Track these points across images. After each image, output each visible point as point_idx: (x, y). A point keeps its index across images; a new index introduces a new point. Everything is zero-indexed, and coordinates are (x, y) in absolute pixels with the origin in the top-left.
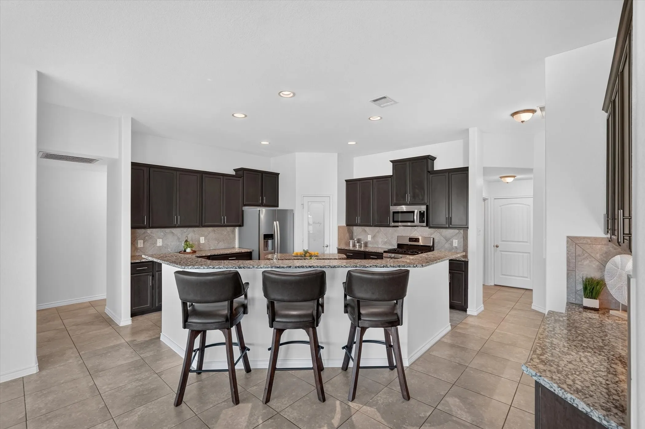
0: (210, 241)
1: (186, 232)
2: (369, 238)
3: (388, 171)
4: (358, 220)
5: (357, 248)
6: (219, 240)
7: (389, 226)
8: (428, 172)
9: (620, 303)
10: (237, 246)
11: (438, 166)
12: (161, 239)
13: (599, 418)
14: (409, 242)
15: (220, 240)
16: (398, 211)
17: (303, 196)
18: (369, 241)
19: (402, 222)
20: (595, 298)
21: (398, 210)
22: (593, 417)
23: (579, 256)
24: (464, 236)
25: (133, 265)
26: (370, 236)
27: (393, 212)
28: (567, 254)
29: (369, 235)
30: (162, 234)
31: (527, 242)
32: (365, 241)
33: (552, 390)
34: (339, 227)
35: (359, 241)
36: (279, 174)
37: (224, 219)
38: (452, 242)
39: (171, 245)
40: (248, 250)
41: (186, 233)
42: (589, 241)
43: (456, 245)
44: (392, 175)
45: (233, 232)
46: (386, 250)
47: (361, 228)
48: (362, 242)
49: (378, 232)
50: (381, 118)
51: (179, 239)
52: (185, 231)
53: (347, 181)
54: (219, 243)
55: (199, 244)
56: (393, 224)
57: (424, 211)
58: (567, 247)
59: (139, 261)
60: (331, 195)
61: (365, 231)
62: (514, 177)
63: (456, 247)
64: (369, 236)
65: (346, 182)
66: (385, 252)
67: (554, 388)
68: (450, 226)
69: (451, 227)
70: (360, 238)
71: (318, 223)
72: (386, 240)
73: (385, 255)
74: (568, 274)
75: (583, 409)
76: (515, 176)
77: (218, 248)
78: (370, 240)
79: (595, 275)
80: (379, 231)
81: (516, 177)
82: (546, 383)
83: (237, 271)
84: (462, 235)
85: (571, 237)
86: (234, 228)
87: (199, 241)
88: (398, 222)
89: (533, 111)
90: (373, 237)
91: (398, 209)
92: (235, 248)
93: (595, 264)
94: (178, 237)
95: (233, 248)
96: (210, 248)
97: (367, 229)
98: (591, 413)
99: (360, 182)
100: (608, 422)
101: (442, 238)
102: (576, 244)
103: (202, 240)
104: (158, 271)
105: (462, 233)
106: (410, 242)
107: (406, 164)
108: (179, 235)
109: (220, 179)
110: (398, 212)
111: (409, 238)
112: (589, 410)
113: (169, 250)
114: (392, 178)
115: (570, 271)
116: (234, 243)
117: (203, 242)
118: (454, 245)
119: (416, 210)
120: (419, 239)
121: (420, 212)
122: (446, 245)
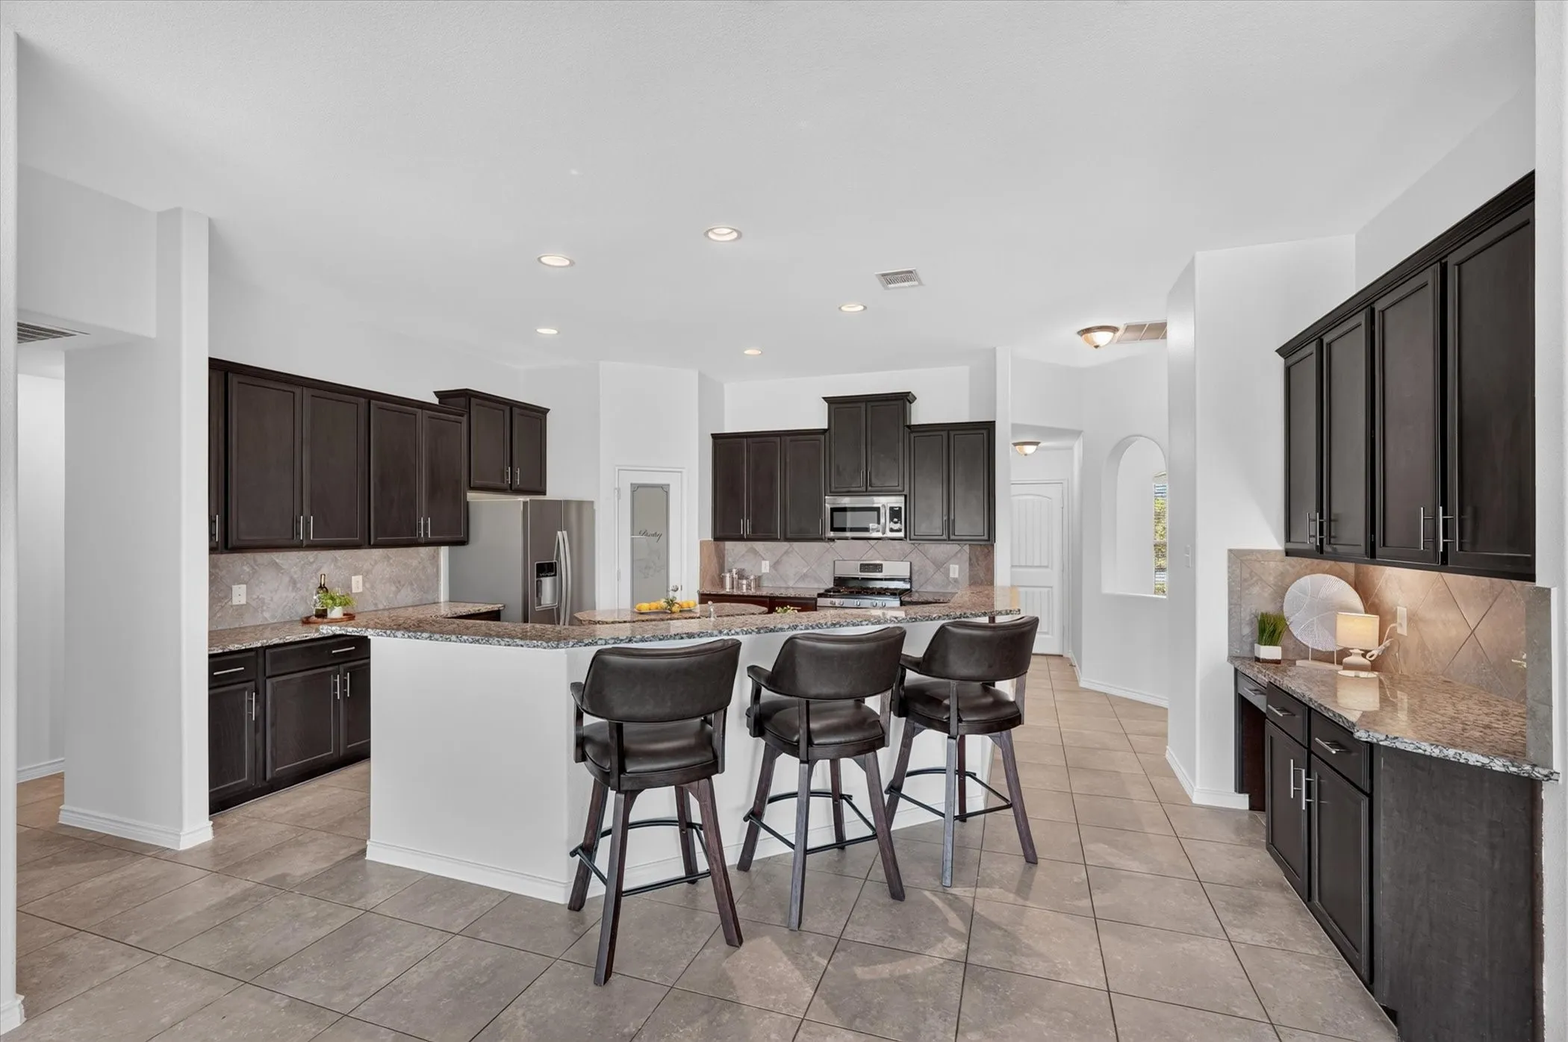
0: (375, 586)
1: (314, 562)
2: (765, 567)
3: (817, 419)
4: (746, 526)
5: (745, 591)
6: (399, 582)
7: (818, 539)
8: (906, 429)
9: (1308, 647)
10: (443, 595)
11: (921, 414)
12: (245, 586)
13: (1504, 766)
14: (860, 573)
15: (402, 583)
16: (843, 506)
17: (619, 470)
18: (764, 573)
19: (852, 530)
20: (1275, 645)
21: (845, 504)
22: (1493, 768)
23: (1245, 580)
24: (972, 557)
25: (212, 660)
26: (767, 562)
27: (831, 509)
28: (1229, 578)
29: (764, 559)
30: (246, 569)
31: (1047, 567)
32: (758, 574)
33: (1420, 751)
34: (702, 543)
35: (741, 575)
36: (549, 410)
37: (426, 525)
38: (948, 570)
39: (272, 600)
40: (493, 606)
41: (314, 565)
42: (1259, 556)
43: (957, 576)
44: (826, 427)
45: (435, 559)
46: (822, 591)
47: (743, 546)
48: (751, 578)
49: (786, 553)
50: (865, 308)
51: (293, 582)
52: (312, 560)
53: (715, 436)
54: (398, 591)
55: (354, 596)
56: (832, 534)
57: (900, 508)
58: (1229, 567)
59: (221, 651)
60: (683, 468)
61: (755, 552)
62: (1036, 444)
63: (956, 580)
64: (763, 562)
65: (713, 437)
66: (820, 595)
67: (1423, 747)
68: (952, 537)
69: (953, 540)
70: (742, 567)
71: (655, 535)
73: (821, 601)
74: (1230, 610)
75: (1477, 761)
76: (1039, 443)
77: (395, 603)
78: (768, 572)
79: (1269, 608)
80: (789, 550)
81: (1040, 445)
82: (1407, 745)
83: (738, 641)
84: (968, 556)
85: (1235, 550)
86: (435, 548)
87: (350, 587)
88: (844, 530)
89: (1114, 329)
90: (775, 565)
91: (843, 502)
92: (438, 603)
93: (1268, 592)
94: (291, 578)
95: (434, 603)
96: (375, 605)
97: (759, 546)
98: (1491, 764)
99: (750, 440)
100: (1518, 767)
101: (927, 563)
102: (1242, 561)
103: (358, 584)
104: (269, 677)
105: (968, 551)
106: (863, 574)
107: (860, 407)
108: (295, 573)
109: (415, 415)
110: (844, 510)
111: (861, 565)
112: (1486, 761)
113: (267, 615)
114: (827, 434)
115: (1232, 606)
116: (437, 590)
117: (362, 589)
118: (952, 575)
119: (884, 506)
120: (881, 565)
121: (891, 509)
122: (935, 576)
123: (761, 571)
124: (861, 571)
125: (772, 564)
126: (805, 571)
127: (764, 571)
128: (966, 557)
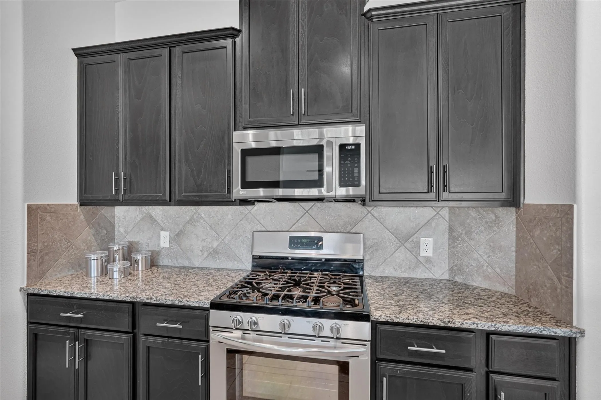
2: (164, 239)
7: (228, 202)
14: (289, 251)
18: (164, 248)
24: (454, 226)
26: (167, 233)
27: (242, 150)
29: (163, 229)
32: (152, 248)
38: (418, 245)
47: (138, 212)
48: (139, 257)
49: (192, 221)
56: (240, 194)
57: (358, 146)
61: (152, 220)
63: (428, 260)
64: (162, 233)
66: (216, 305)
70: (136, 239)
72: (215, 244)
78: (167, 245)
80: (195, 217)
84: (448, 223)
90: (177, 237)
101: (386, 234)
105: (447, 216)
106: (293, 251)
111: (291, 238)
118: (423, 253)
119: (330, 143)
120: (320, 239)
121: (342, 147)
122: (397, 255)
123: (159, 244)
124: (291, 247)
125: (172, 236)
126: (215, 246)
127: (162, 245)
128: (444, 226)
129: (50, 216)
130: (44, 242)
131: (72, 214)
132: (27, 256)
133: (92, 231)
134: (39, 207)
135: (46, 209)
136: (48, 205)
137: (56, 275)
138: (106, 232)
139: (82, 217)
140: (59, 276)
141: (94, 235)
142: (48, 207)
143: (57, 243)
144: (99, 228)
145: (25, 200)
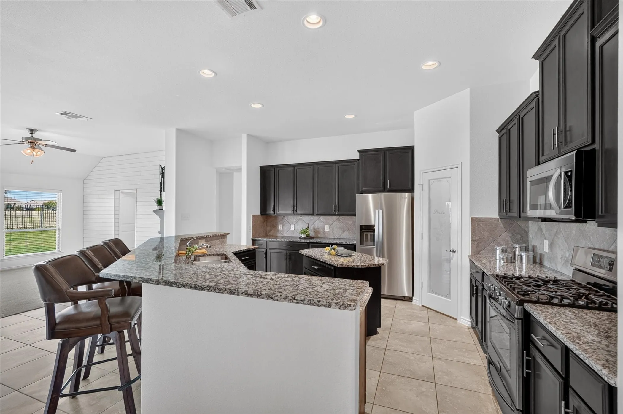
0: (334, 229)
2: (546, 246)
6: (344, 229)
12: (294, 225)
17: (423, 173)
18: (545, 252)
29: (545, 239)
30: (295, 220)
37: (336, 208)
41: (313, 221)
47: (536, 225)
54: (343, 232)
55: (324, 232)
77: (342, 237)
80: (558, 231)
87: (324, 229)
96: (334, 236)
103: (327, 228)
117: (328, 230)
129: (482, 223)
130: (479, 236)
131: (495, 223)
132: (471, 241)
133: (509, 235)
134: (476, 219)
135: (480, 220)
136: (481, 218)
137: (485, 254)
138: (520, 237)
139: (502, 225)
140: (487, 255)
141: (510, 237)
142: (481, 219)
143: (486, 238)
144: (514, 233)
145: (471, 214)
